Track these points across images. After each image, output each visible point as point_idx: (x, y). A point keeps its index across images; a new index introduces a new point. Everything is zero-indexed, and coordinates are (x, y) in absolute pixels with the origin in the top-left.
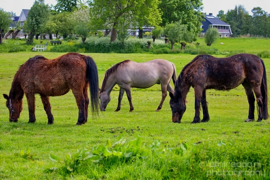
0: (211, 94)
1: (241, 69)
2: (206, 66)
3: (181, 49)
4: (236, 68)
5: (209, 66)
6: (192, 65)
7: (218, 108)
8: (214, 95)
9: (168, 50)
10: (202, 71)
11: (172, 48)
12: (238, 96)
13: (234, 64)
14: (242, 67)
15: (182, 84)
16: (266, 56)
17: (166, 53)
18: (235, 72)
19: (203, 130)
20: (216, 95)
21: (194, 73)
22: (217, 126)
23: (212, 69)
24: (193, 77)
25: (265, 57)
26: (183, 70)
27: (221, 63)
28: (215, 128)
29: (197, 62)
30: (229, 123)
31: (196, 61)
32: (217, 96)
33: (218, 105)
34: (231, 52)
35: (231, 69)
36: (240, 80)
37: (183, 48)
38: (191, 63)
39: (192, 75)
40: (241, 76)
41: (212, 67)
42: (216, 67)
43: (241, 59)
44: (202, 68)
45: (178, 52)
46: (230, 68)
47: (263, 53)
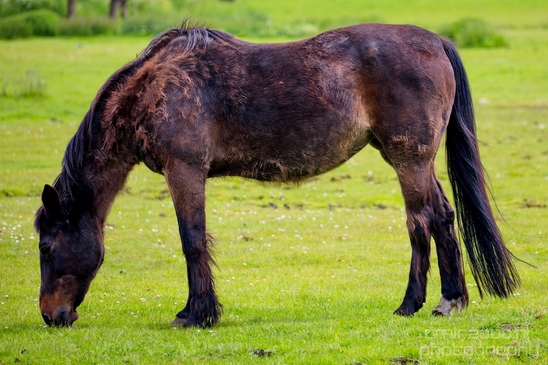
0: (266, 201)
1: (349, 87)
2: (199, 75)
3: (112, 13)
4: (324, 84)
5: (213, 73)
6: (140, 72)
7: (309, 263)
8: (280, 205)
9: (54, 20)
10: (184, 99)
11: (70, 13)
12: (382, 207)
13: (316, 70)
14: (352, 79)
15: (100, 156)
16: (476, 41)
17: (45, 32)
18: (318, 102)
19: (262, 353)
20: (287, 207)
21: (152, 110)
22: (324, 338)
23: (227, 88)
24: (150, 129)
25: (469, 44)
26: (105, 95)
27: (264, 64)
28: (315, 346)
29: (162, 59)
30: (369, 321)
31: (157, 56)
32: (294, 212)
33: (305, 250)
34: (323, 24)
35: (301, 89)
36: (346, 137)
37: (118, 12)
38: (139, 63)
39: (146, 120)
40: (345, 118)
41: (226, 79)
42: (243, 82)
43: (345, 47)
44: (184, 84)
45: (97, 31)
46: (299, 83)
47: (461, 26)
